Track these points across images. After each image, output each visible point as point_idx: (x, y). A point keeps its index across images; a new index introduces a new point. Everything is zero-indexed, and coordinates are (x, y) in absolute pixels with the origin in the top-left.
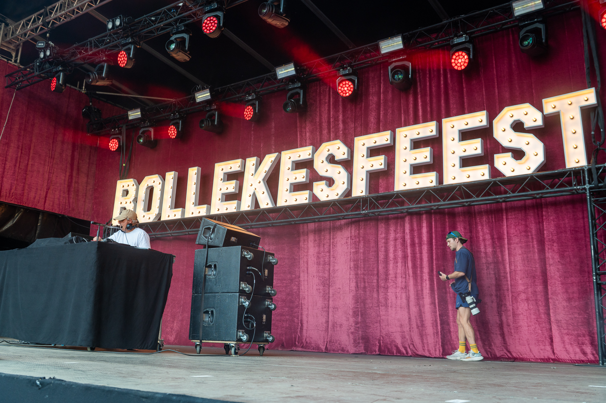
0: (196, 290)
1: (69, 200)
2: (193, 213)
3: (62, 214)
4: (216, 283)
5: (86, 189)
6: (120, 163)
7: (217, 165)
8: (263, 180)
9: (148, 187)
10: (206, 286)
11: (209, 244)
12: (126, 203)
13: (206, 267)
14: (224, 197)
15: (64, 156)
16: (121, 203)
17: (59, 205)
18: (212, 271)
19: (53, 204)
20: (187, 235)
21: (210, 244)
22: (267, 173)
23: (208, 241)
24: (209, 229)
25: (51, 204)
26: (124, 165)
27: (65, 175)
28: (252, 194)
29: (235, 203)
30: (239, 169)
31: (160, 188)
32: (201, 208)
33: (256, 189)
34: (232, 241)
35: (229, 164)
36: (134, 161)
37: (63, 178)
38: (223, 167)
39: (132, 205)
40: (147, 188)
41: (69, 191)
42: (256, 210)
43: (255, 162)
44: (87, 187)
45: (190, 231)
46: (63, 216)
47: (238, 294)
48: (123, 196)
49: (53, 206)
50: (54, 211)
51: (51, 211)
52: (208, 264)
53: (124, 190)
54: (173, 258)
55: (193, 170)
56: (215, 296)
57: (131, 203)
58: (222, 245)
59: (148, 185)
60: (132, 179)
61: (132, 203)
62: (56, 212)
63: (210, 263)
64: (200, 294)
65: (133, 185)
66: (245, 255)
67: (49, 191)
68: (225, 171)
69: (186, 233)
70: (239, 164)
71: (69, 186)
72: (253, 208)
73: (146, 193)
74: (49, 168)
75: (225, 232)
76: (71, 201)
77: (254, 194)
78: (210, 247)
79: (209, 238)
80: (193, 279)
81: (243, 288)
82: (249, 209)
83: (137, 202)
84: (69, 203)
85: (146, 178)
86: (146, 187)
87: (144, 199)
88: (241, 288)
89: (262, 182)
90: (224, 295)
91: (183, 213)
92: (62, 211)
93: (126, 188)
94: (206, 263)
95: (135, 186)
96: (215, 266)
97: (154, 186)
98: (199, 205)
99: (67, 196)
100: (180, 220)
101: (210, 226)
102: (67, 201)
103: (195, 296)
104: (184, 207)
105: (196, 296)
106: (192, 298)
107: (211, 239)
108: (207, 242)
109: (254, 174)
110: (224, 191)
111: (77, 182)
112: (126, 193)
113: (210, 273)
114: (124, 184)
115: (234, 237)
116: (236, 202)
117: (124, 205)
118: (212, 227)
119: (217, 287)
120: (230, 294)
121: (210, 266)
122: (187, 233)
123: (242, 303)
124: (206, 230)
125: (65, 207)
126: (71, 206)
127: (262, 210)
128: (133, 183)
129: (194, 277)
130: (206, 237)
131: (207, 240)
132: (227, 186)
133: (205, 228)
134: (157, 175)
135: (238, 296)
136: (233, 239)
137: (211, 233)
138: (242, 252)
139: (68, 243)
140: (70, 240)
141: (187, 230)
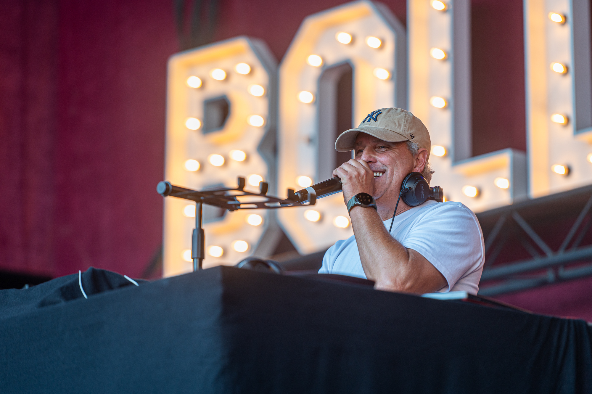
2: (568, 172)
20: (552, 284)
53: (209, 102)
134: (364, 5)
139: (54, 303)
140: (61, 289)
141: (551, 257)
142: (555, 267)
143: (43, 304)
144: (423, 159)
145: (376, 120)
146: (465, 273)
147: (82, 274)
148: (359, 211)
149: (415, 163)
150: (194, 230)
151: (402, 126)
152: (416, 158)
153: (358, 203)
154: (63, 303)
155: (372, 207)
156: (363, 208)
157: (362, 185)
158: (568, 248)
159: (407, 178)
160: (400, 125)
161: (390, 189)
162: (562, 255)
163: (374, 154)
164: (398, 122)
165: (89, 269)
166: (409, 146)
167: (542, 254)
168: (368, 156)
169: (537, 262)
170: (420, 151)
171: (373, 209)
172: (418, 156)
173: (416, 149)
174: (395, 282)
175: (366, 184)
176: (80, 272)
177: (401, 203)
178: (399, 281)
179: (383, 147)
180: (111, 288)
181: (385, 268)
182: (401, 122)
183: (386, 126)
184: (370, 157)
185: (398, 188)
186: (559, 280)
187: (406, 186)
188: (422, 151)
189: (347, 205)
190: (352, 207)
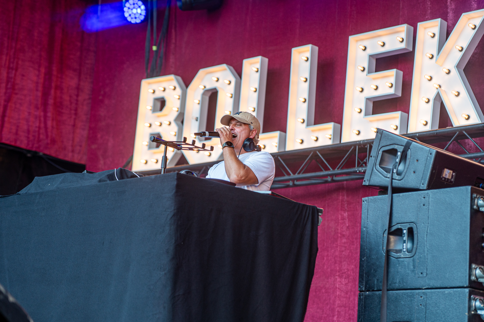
0: (366, 283)
1: (45, 123)
2: (302, 142)
3: (34, 149)
4: (414, 268)
5: (77, 100)
6: (147, 44)
7: (352, 39)
8: (458, 66)
9: (206, 91)
10: (390, 275)
11: (394, 185)
12: (161, 125)
13: (390, 233)
14: (371, 105)
15: (36, 34)
16: (151, 126)
17: (28, 131)
18: (404, 242)
19: (17, 130)
20: (291, 187)
21: (396, 183)
22: (464, 51)
23: (392, 179)
24: (393, 152)
25: (14, 131)
26: (154, 48)
27: (37, 73)
28: (432, 98)
29: (394, 118)
30: (403, 46)
31: (232, 91)
32: (320, 130)
33: (440, 87)
34: (445, 178)
35: (379, 36)
36: (173, 41)
37: (35, 79)
38: (366, 43)
39: (174, 128)
40: (204, 94)
41: (45, 104)
42: (443, 130)
43: (436, 30)
44: (77, 96)
45: (298, 179)
46: (35, 155)
47: (467, 290)
48: (154, 110)
49: (17, 134)
50: (18, 144)
51: (13, 143)
52: (394, 228)
53: (156, 100)
54: (318, 215)
55: (300, 53)
56: (412, 296)
57: (170, 124)
58: (425, 187)
59: (205, 87)
60: (172, 77)
61: (173, 124)
62: (23, 146)
63: (399, 226)
64: (377, 293)
65: (175, 88)
66: (478, 207)
67: (9, 104)
68: (370, 51)
69: (288, 183)
70: (403, 35)
71: (45, 95)
72: (436, 128)
73: (202, 103)
74: (8, 58)
75: (431, 158)
76: (49, 123)
77: (438, 97)
78: (397, 190)
79: (395, 171)
80: (361, 259)
81: (477, 279)
82: (428, 128)
83: (182, 122)
84: (46, 128)
85: (202, 72)
86: (202, 91)
87: (198, 115)
88: (473, 278)
89: (454, 72)
90: (435, 293)
91: (283, 142)
92: (33, 145)
93: (159, 94)
94: (390, 226)
95: (179, 91)
96: (411, 231)
97: (218, 89)
98: (315, 123)
99: (42, 114)
100: (278, 156)
101: (396, 147)
102: (42, 125)
103: (366, 297)
104: (283, 129)
105: (369, 296)
106: (360, 300)
107: (399, 174)
108: (389, 180)
109: (435, 54)
110: (371, 93)
111: (59, 88)
112: (159, 104)
113: (399, 247)
114: (154, 87)
115: (450, 169)
116: (398, 114)
117: (156, 129)
118: (400, 149)
119: (417, 276)
120: (447, 291)
121: (398, 233)
122: (291, 183)
123: (476, 310)
124: (387, 155)
125: (39, 137)
126: (49, 134)
127: (457, 130)
128: (175, 83)
129: (362, 256)
130: (387, 171)
131: (389, 175)
132: (377, 83)
133: (384, 152)
134: (224, 66)
135: (467, 295)
136: (447, 173)
137: (398, 160)
138: (472, 200)
139: (105, 181)
140: (108, 175)
141: (292, 176)
142: (293, 180)
143: (100, 181)
144: (255, 133)
145: (239, 114)
146: (265, 180)
147: (116, 170)
148: (227, 149)
149: (251, 134)
150: (163, 156)
151: (249, 118)
152: (252, 132)
153: (227, 145)
154: (108, 182)
155: (232, 147)
156: (228, 148)
157: (228, 138)
158: (299, 173)
159: (246, 140)
160: (248, 118)
161: (239, 143)
162: (297, 176)
163: (235, 127)
164: (247, 117)
165: (119, 168)
166: (249, 127)
167: (289, 174)
168: (232, 127)
169: (286, 177)
170: (254, 129)
171: (232, 148)
172: (253, 132)
173: (252, 128)
174: (238, 176)
175: (229, 138)
176: (115, 169)
177: (243, 149)
178: (239, 176)
179: (239, 125)
180: (128, 178)
181: (235, 170)
182: (248, 117)
183: (242, 117)
184: (233, 128)
185: (242, 143)
186: (295, 185)
187: (246, 143)
188: (255, 130)
189: (222, 146)
190: (224, 147)
